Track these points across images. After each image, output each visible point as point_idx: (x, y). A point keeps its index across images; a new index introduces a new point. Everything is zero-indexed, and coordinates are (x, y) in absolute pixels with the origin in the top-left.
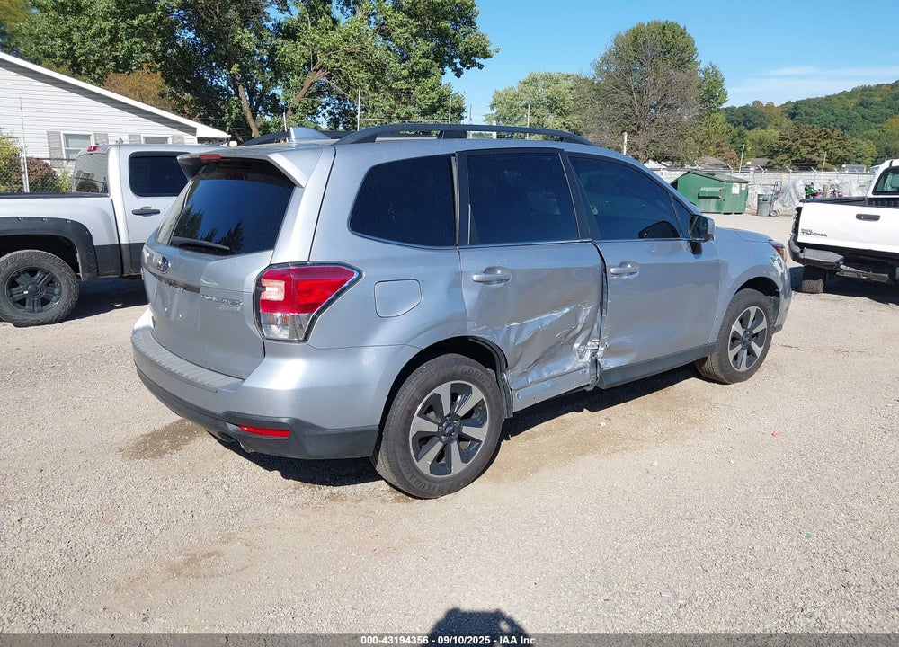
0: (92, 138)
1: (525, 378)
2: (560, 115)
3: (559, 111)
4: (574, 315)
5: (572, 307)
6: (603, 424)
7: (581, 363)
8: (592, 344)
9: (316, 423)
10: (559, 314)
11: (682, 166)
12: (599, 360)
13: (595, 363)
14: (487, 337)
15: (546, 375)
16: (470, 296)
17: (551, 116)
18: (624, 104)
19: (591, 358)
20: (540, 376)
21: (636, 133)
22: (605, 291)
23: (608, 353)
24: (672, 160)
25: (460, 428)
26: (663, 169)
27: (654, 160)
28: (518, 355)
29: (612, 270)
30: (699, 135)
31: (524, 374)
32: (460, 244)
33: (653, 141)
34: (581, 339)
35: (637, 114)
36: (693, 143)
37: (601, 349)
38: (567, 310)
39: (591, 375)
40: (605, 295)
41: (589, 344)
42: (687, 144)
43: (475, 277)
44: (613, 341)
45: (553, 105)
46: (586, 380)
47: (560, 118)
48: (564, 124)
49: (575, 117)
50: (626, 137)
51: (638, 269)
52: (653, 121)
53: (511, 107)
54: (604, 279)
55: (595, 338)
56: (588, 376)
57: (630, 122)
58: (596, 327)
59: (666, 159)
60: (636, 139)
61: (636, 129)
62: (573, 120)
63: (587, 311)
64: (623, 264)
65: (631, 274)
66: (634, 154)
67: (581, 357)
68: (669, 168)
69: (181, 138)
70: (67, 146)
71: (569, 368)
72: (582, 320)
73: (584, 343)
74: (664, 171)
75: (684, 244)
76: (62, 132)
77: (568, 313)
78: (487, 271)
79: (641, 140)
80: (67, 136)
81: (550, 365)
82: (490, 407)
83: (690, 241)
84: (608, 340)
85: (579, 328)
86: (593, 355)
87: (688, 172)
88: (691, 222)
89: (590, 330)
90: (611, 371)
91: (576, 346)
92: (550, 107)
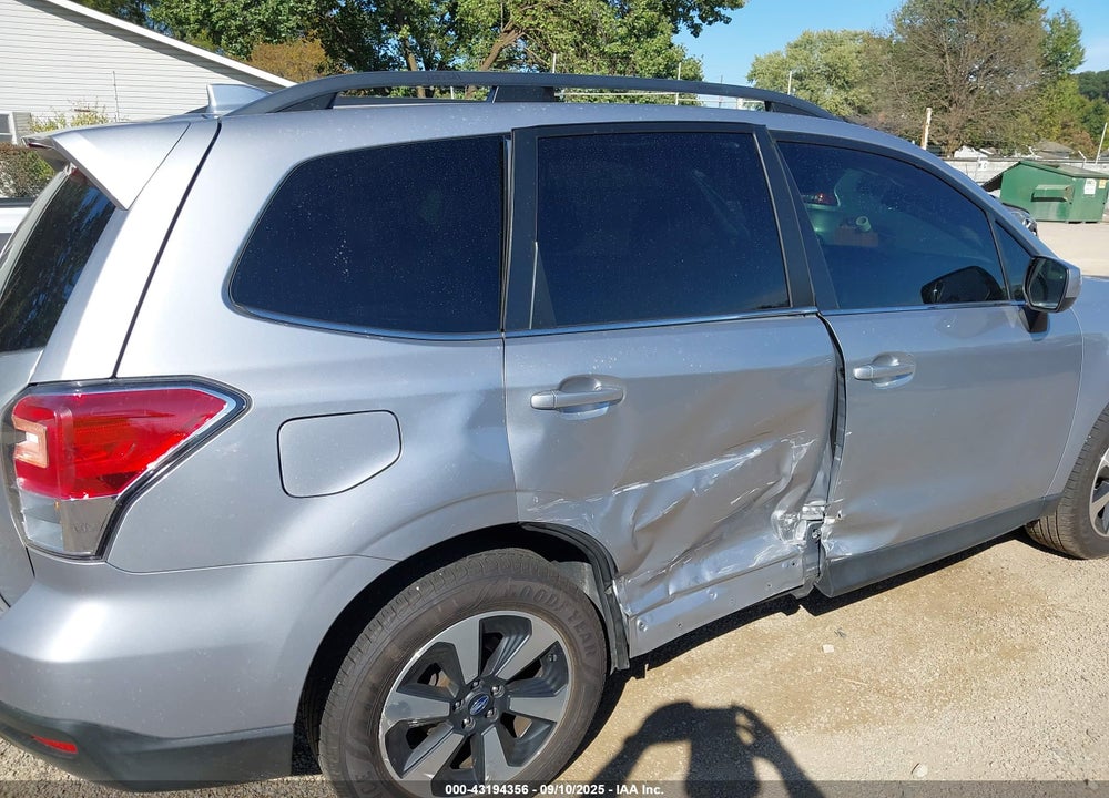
1: (661, 587)
2: (842, 87)
3: (840, 82)
4: (773, 461)
5: (768, 446)
6: (828, 648)
7: (787, 547)
8: (811, 510)
9: (138, 730)
10: (738, 460)
11: (1011, 154)
12: (823, 542)
13: (815, 545)
14: (566, 521)
15: (708, 576)
16: (521, 440)
17: (830, 90)
18: (932, 70)
19: (808, 536)
20: (696, 579)
21: (946, 110)
22: (841, 411)
23: (842, 529)
24: (997, 147)
25: (505, 701)
26: (982, 159)
27: (970, 146)
28: (642, 547)
29: (857, 372)
30: (1037, 112)
31: (660, 578)
32: (510, 328)
33: (970, 120)
34: (788, 501)
35: (951, 83)
36: (1028, 123)
37: (829, 521)
38: (757, 451)
39: (805, 566)
40: (840, 420)
41: (805, 509)
42: (1019, 124)
43: (536, 400)
44: (854, 507)
45: (832, 75)
46: (796, 580)
47: (842, 92)
48: (846, 99)
49: (862, 91)
50: (929, 114)
51: (913, 367)
52: (972, 92)
53: (776, 78)
54: (841, 388)
55: (817, 497)
56: (800, 571)
57: (941, 95)
58: (820, 476)
59: (988, 144)
60: (945, 119)
61: (946, 104)
62: (860, 94)
63: (800, 451)
64: (881, 359)
65: (899, 377)
66: (942, 138)
67: (788, 535)
68: (991, 158)
71: (761, 557)
72: (790, 467)
73: (797, 508)
74: (983, 162)
75: (1012, 313)
77: (756, 458)
78: (564, 386)
79: (953, 119)
81: (721, 555)
82: (576, 656)
83: (1025, 308)
84: (843, 505)
85: (783, 485)
86: (814, 529)
87: (1020, 163)
88: (1031, 269)
89: (807, 485)
90: (847, 562)
91: (778, 514)
92: (829, 77)
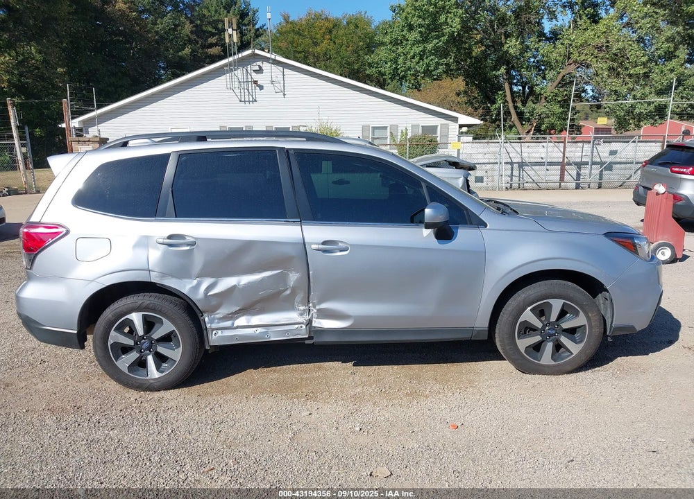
0: (389, 128)
1: (229, 322)
12: (313, 319)
29: (312, 247)
31: (228, 318)
37: (315, 310)
43: (158, 241)
44: (324, 306)
63: (294, 277)
64: (328, 242)
69: (447, 125)
70: (373, 134)
72: (291, 283)
73: (302, 303)
76: (371, 126)
80: (374, 128)
84: (318, 304)
85: (289, 290)
